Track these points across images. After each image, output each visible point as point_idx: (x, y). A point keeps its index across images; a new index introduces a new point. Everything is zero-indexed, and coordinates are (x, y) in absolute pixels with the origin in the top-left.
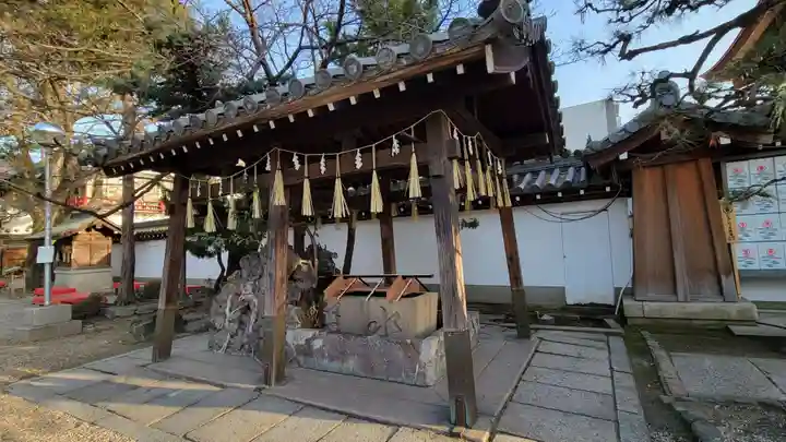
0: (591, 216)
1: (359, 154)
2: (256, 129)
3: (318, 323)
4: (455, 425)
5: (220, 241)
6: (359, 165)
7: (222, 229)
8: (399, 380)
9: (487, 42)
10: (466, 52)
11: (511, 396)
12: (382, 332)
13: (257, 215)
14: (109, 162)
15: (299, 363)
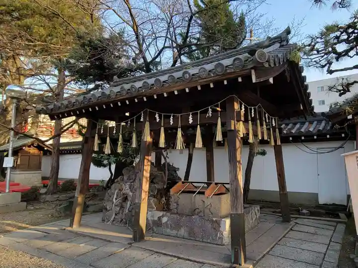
0: (332, 151)
1: (191, 116)
2: (136, 101)
3: (166, 208)
4: (234, 263)
5: (113, 159)
6: (191, 121)
7: (114, 152)
8: (209, 241)
9: (252, 68)
10: (242, 72)
11: (269, 252)
12: (202, 214)
13: (134, 145)
14: (53, 112)
15: (153, 230)
